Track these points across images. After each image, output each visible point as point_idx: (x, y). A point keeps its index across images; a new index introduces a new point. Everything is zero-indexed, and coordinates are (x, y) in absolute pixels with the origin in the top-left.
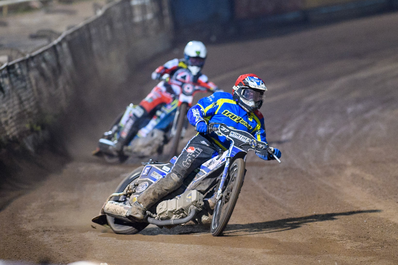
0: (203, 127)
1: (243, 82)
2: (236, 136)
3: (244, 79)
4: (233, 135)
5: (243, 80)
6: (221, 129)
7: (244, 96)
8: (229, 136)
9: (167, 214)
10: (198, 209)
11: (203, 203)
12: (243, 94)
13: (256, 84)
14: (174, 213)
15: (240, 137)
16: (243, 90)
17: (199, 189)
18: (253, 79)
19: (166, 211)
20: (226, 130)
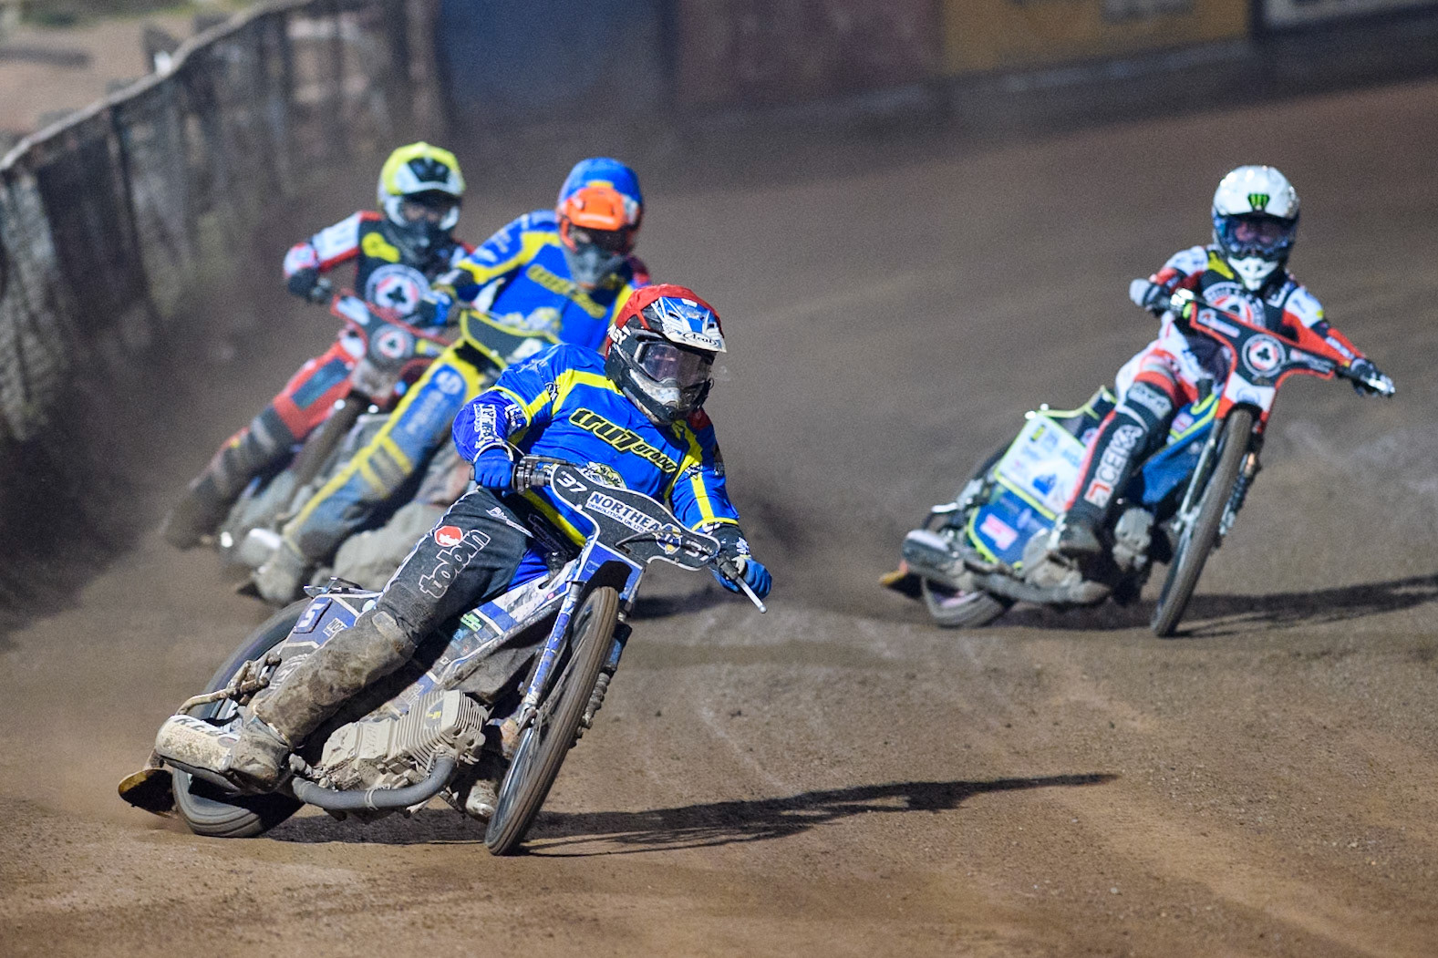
0: (498, 469)
1: (645, 314)
2: (609, 509)
3: (649, 306)
4: (600, 505)
5: (642, 310)
6: (559, 480)
7: (643, 365)
8: (584, 509)
9: (354, 771)
10: (462, 758)
11: (480, 740)
12: (641, 360)
13: (686, 326)
14: (380, 766)
15: (624, 515)
16: (641, 345)
17: (472, 689)
18: (679, 307)
19: (354, 758)
20: (575, 486)
